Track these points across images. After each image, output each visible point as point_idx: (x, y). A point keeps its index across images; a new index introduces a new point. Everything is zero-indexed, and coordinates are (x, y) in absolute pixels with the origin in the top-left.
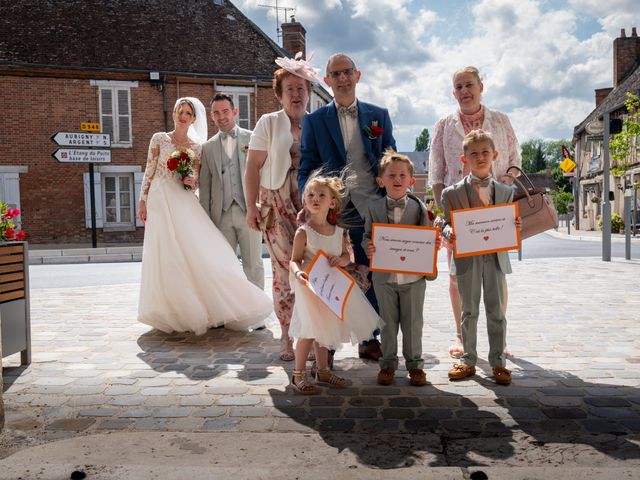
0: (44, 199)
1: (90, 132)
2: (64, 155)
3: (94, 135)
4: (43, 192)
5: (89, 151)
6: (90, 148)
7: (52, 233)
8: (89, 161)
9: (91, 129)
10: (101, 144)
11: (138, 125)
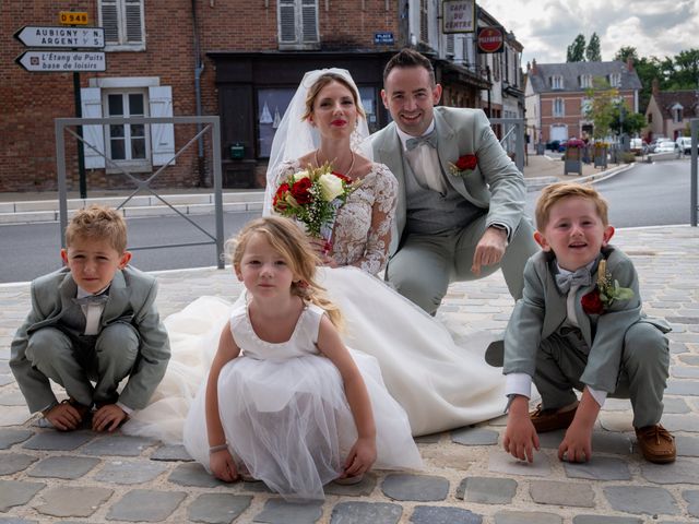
0: (21, 127)
1: (73, 26)
2: (35, 61)
3: (80, 31)
4: (18, 118)
5: (72, 54)
6: (75, 49)
7: (33, 176)
8: (73, 69)
9: (75, 22)
10: (91, 44)
11: (154, 18)
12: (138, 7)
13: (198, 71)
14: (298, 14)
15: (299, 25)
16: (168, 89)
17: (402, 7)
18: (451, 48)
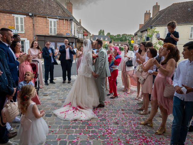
9: (12, 28)
11: (26, 27)
12: (23, 25)
13: (34, 38)
14: (53, 29)
15: (53, 31)
16: (29, 41)
17: (71, 29)
18: (79, 36)
